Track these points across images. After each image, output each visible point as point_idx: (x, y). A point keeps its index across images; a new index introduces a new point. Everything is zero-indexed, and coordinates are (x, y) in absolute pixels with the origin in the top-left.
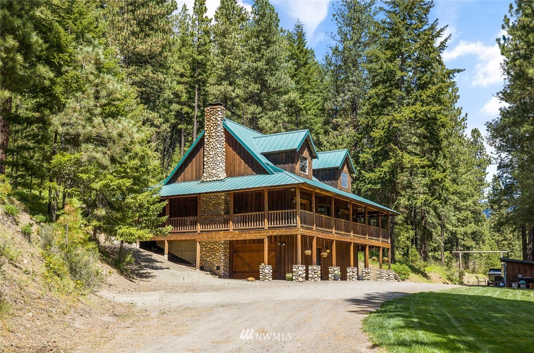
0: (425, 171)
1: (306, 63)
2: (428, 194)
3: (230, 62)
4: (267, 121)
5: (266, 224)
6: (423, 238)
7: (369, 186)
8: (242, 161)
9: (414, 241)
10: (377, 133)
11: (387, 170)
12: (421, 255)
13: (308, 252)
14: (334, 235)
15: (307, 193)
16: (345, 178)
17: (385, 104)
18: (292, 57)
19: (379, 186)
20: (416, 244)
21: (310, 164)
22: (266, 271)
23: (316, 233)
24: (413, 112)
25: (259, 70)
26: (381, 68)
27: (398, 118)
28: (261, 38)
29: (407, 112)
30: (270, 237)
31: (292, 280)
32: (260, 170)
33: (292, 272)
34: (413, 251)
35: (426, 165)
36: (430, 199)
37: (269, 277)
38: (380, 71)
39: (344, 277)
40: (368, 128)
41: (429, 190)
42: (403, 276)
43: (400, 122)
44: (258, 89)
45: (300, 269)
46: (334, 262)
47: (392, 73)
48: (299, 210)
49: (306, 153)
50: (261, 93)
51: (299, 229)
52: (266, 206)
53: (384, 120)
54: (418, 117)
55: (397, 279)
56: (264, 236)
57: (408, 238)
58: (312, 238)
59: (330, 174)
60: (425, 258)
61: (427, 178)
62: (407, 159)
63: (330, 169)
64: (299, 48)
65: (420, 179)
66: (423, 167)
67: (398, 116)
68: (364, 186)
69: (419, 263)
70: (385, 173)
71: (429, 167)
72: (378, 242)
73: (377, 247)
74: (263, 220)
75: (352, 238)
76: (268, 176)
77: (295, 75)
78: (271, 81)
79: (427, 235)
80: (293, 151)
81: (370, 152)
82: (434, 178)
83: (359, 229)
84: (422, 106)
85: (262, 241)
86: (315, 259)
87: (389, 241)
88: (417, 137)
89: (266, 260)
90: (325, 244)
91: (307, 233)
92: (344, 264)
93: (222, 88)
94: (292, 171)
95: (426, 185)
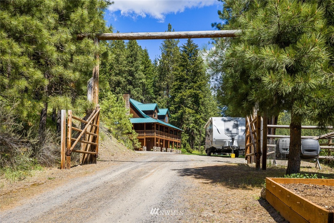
0: (194, 115)
1: (149, 66)
2: (194, 124)
3: (121, 68)
4: (135, 92)
5: (145, 134)
6: (192, 139)
7: (173, 120)
8: (136, 113)
9: (188, 141)
10: (177, 100)
11: (180, 114)
12: (191, 146)
13: (157, 143)
14: (164, 138)
15: (157, 125)
16: (167, 119)
17: (180, 88)
18: (143, 63)
19: (177, 120)
20: (189, 142)
21: (157, 114)
22: (145, 148)
23: (160, 137)
24: (190, 92)
25: (132, 71)
26: (179, 74)
27: (185, 95)
28: (133, 58)
29: (188, 92)
30: (146, 138)
31: (153, 151)
32: (142, 116)
33: (153, 149)
34: (188, 144)
35: (194, 113)
36: (195, 125)
37: (146, 150)
38: (179, 75)
39: (166, 151)
40: (173, 97)
41: (194, 122)
43: (185, 96)
44: (131, 79)
45: (155, 148)
46: (164, 146)
47: (183, 76)
48: (155, 130)
49: (156, 111)
50: (132, 80)
51: (155, 136)
52: (145, 128)
53: (179, 95)
54: (192, 94)
56: (144, 138)
57: (186, 139)
58: (158, 139)
59: (162, 117)
60: (192, 148)
61: (194, 118)
62: (187, 110)
63: (162, 116)
64: (146, 60)
65: (191, 118)
66: (193, 113)
67: (185, 94)
68: (171, 119)
69: (190, 149)
70: (179, 115)
71: (195, 113)
72: (176, 140)
73: (176, 142)
74: (144, 133)
75: (169, 139)
76: (145, 119)
77: (144, 71)
78: (137, 76)
79: (193, 139)
80: (152, 111)
81: (174, 106)
82: (196, 118)
83: (171, 136)
84: (194, 90)
85: (144, 139)
86: (159, 145)
87: (180, 140)
89: (145, 145)
90: (162, 141)
91: (157, 137)
92: (167, 147)
93: (117, 78)
94: (152, 117)
95: (194, 120)
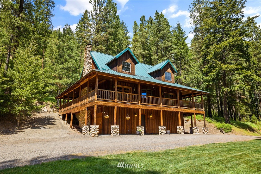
0: (239, 72)
2: (242, 84)
10: (209, 57)
19: (211, 83)
21: (133, 66)
24: (228, 43)
27: (218, 47)
35: (239, 68)
41: (243, 81)
42: (227, 131)
49: (129, 61)
51: (95, 101)
54: (231, 44)
55: (222, 132)
56: (86, 107)
59: (158, 74)
61: (241, 75)
63: (158, 71)
66: (238, 70)
70: (213, 75)
71: (242, 69)
75: (161, 107)
81: (207, 67)
82: (245, 75)
88: (232, 55)
95: (241, 79)
